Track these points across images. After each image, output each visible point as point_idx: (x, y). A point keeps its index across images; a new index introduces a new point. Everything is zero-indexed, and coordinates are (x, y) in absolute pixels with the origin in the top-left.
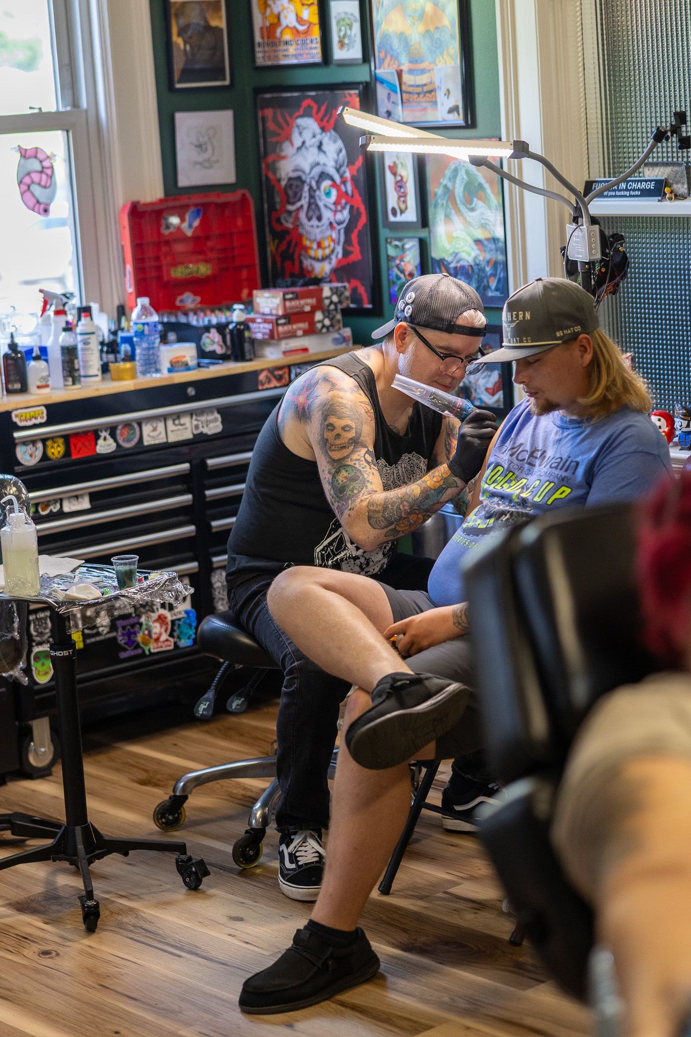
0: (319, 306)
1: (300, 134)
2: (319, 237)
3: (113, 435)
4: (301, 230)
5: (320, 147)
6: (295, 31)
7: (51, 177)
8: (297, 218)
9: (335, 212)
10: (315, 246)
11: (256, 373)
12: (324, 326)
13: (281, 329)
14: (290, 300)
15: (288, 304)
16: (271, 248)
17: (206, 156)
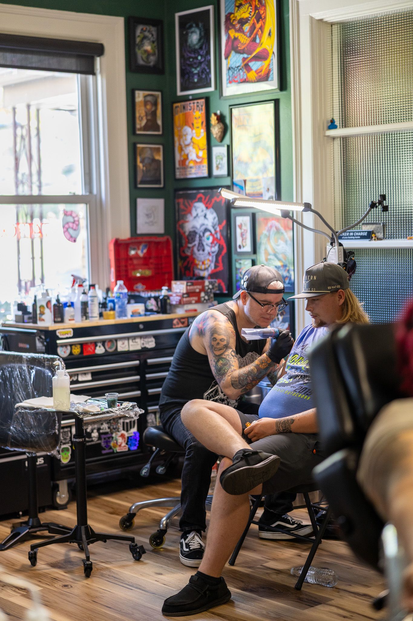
0: (203, 290)
1: (196, 210)
2: (203, 259)
3: (104, 345)
4: (194, 256)
5: (205, 216)
6: (195, 162)
7: (78, 225)
8: (193, 251)
9: (211, 247)
10: (201, 263)
11: (171, 320)
12: (205, 299)
13: (185, 299)
14: (190, 286)
15: (188, 288)
16: (179, 264)
17: (151, 219)
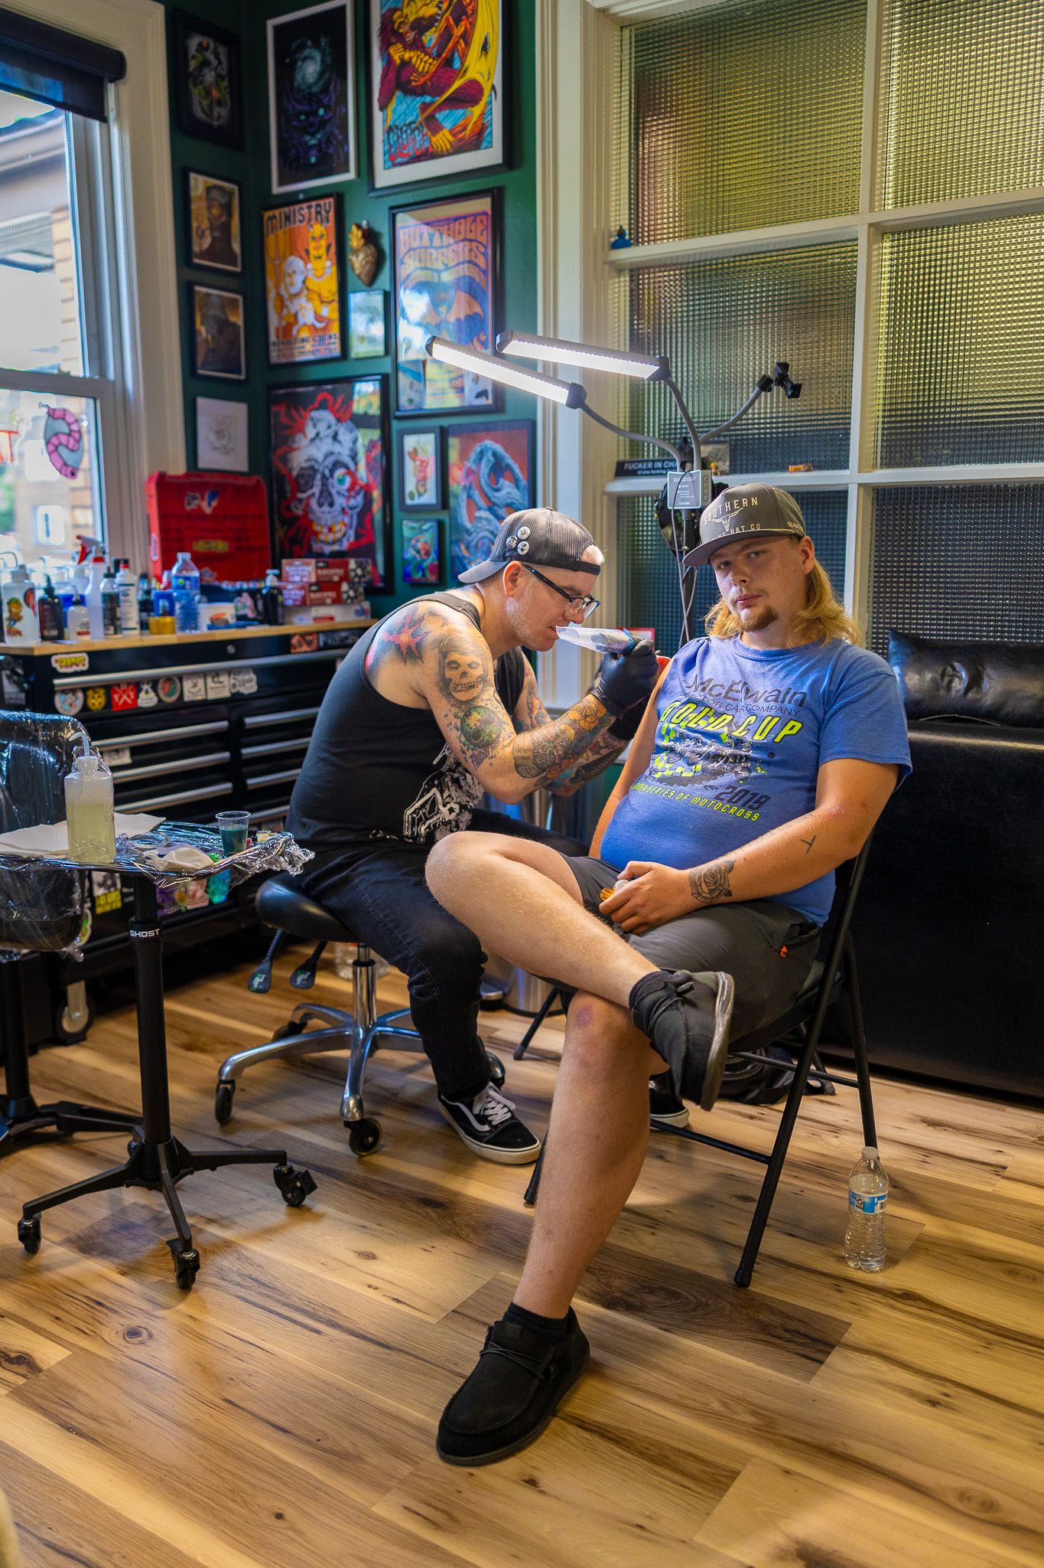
0: (345, 578)
1: (315, 426)
2: (329, 523)
3: (155, 689)
4: (311, 516)
5: (335, 437)
6: (312, 328)
7: (78, 442)
8: (308, 505)
9: (348, 498)
10: (325, 530)
11: (287, 638)
12: (349, 597)
13: (312, 595)
14: (322, 568)
15: (320, 572)
16: (280, 534)
17: (224, 442)
